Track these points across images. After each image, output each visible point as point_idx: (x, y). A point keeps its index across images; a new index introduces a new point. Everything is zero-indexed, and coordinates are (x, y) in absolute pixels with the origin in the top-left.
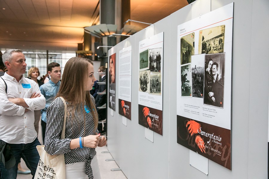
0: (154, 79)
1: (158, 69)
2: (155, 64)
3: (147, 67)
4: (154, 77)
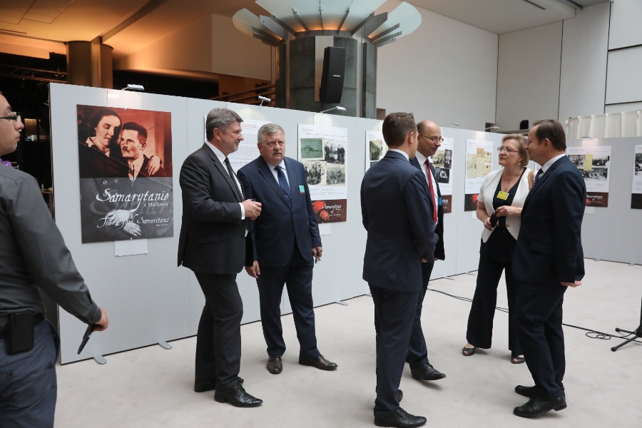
0: (334, 170)
1: (341, 160)
2: (336, 157)
3: (321, 156)
4: (334, 168)
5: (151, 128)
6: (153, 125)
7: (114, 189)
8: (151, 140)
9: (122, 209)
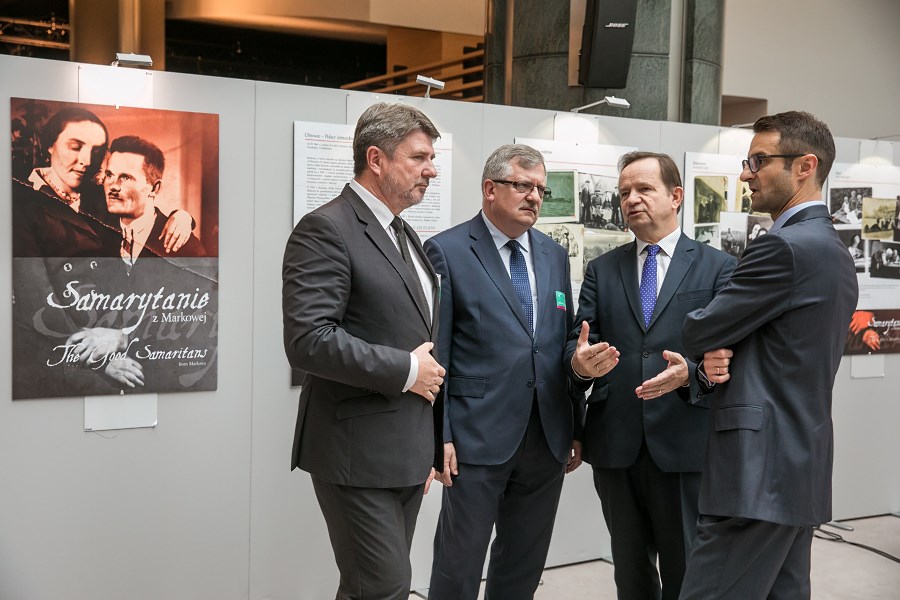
1: (620, 225)
5: (175, 149)
6: (178, 142)
7: (86, 281)
8: (172, 175)
9: (105, 325)
